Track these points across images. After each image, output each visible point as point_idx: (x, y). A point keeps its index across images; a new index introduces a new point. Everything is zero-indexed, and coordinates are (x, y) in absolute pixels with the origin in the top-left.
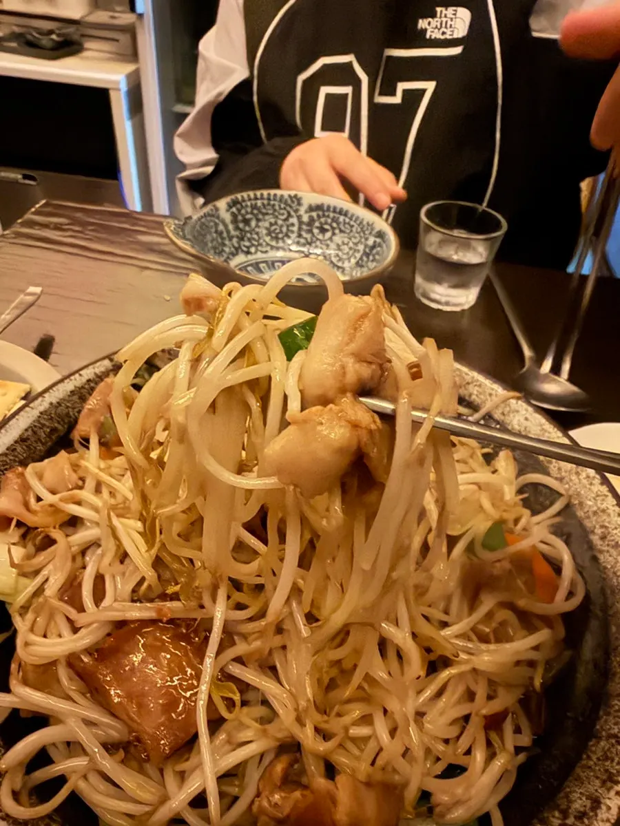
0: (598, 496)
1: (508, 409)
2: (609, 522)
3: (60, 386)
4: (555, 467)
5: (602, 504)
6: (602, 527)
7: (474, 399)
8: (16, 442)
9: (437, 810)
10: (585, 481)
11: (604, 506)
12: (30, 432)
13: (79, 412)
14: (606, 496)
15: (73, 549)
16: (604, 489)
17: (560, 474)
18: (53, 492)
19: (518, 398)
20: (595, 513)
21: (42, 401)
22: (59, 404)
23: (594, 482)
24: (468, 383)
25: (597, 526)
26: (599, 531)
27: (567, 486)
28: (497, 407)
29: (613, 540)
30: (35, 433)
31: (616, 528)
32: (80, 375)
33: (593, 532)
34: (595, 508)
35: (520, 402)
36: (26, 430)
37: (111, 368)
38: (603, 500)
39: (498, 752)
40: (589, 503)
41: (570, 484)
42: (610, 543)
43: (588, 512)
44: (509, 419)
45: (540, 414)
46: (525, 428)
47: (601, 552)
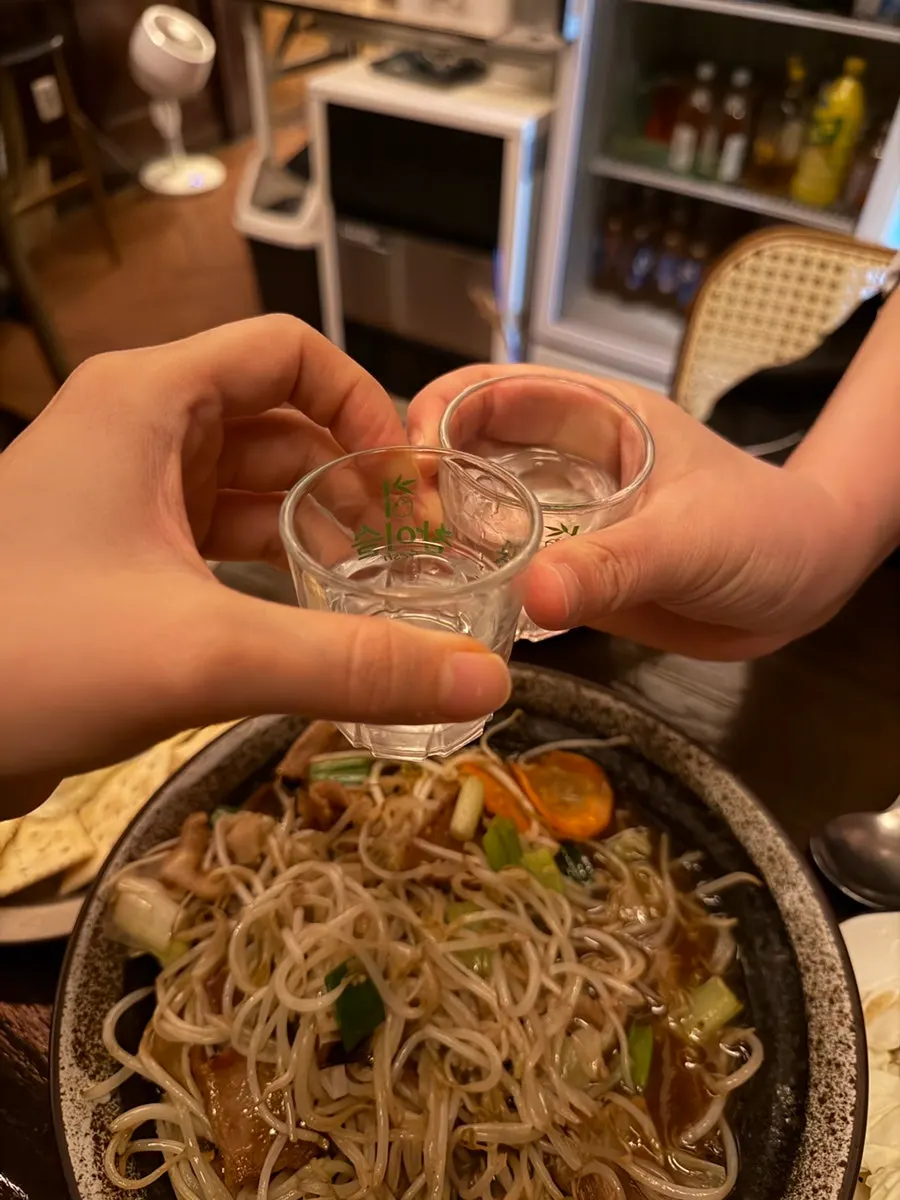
0: (840, 1042)
1: (784, 876)
2: (837, 1083)
4: (810, 977)
5: (840, 1055)
6: (828, 1086)
10: (834, 1014)
11: (841, 1059)
14: (850, 1047)
16: (851, 1037)
17: (813, 990)
18: (232, 860)
20: (829, 1063)
23: (844, 1022)
24: (749, 823)
25: (823, 1082)
26: (821, 1089)
29: (830, 1109)
31: (841, 1096)
33: (816, 1086)
34: (831, 1056)
38: (843, 1051)
40: (828, 1046)
41: (819, 1010)
42: (827, 1111)
43: (822, 1057)
44: (780, 890)
45: (820, 900)
46: (796, 911)
47: (813, 1118)
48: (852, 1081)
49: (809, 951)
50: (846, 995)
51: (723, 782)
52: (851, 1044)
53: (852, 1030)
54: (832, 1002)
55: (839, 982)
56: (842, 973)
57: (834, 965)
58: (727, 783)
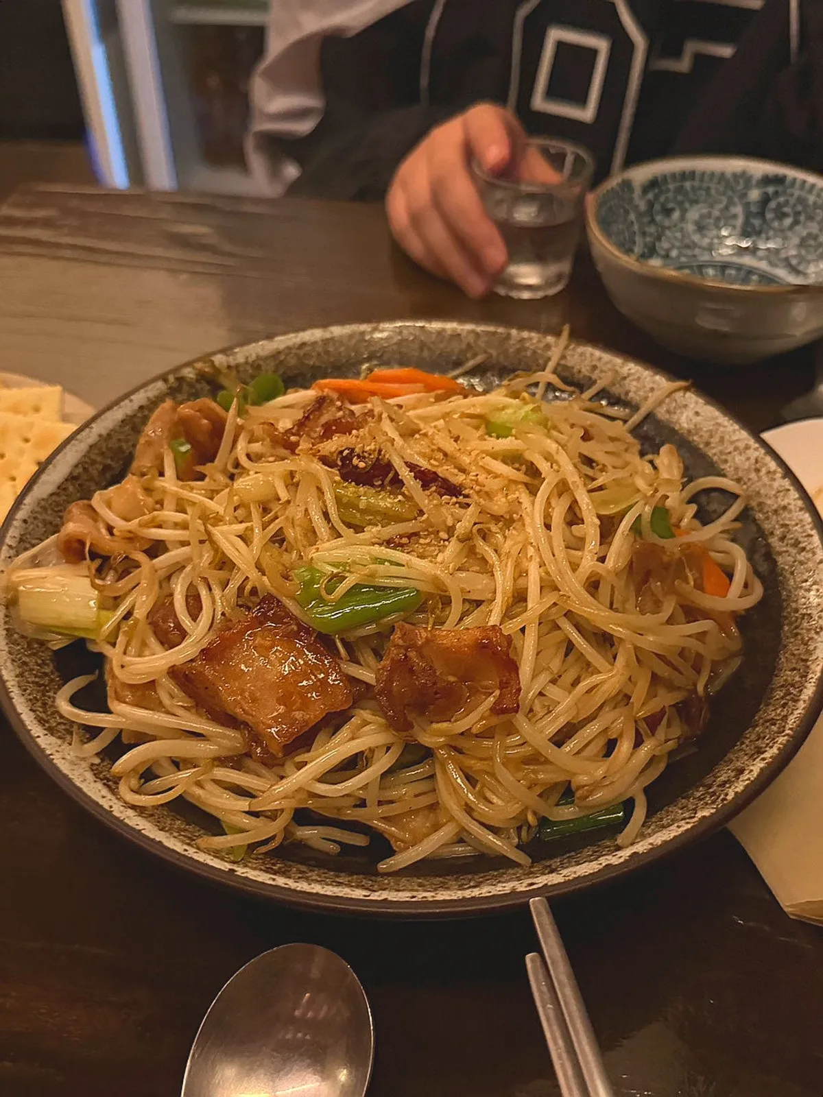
0: (779, 492)
1: (674, 404)
2: (790, 519)
3: (108, 414)
5: (783, 500)
6: (782, 526)
7: (631, 398)
8: (66, 480)
9: (579, 794)
10: (764, 478)
11: (785, 502)
12: (80, 470)
13: (134, 446)
14: (789, 490)
15: (160, 572)
16: (786, 483)
17: (737, 473)
18: (127, 520)
19: (686, 389)
20: (776, 511)
21: (90, 432)
22: (109, 435)
23: (775, 477)
24: (625, 378)
25: (777, 526)
26: (778, 532)
27: (745, 487)
28: (661, 403)
29: (792, 539)
30: (85, 469)
31: (797, 525)
32: (131, 401)
33: (772, 533)
34: (775, 506)
35: (688, 394)
36: (76, 466)
37: (166, 391)
38: (784, 496)
39: (645, 739)
40: (769, 502)
41: (749, 484)
42: (790, 541)
43: (767, 512)
44: (675, 417)
45: (712, 405)
46: (695, 426)
47: (780, 553)
48: (801, 509)
49: (720, 448)
50: (768, 459)
51: (588, 355)
52: (788, 487)
53: (784, 477)
54: (758, 471)
55: (756, 454)
56: (757, 445)
57: (747, 445)
58: (592, 355)
